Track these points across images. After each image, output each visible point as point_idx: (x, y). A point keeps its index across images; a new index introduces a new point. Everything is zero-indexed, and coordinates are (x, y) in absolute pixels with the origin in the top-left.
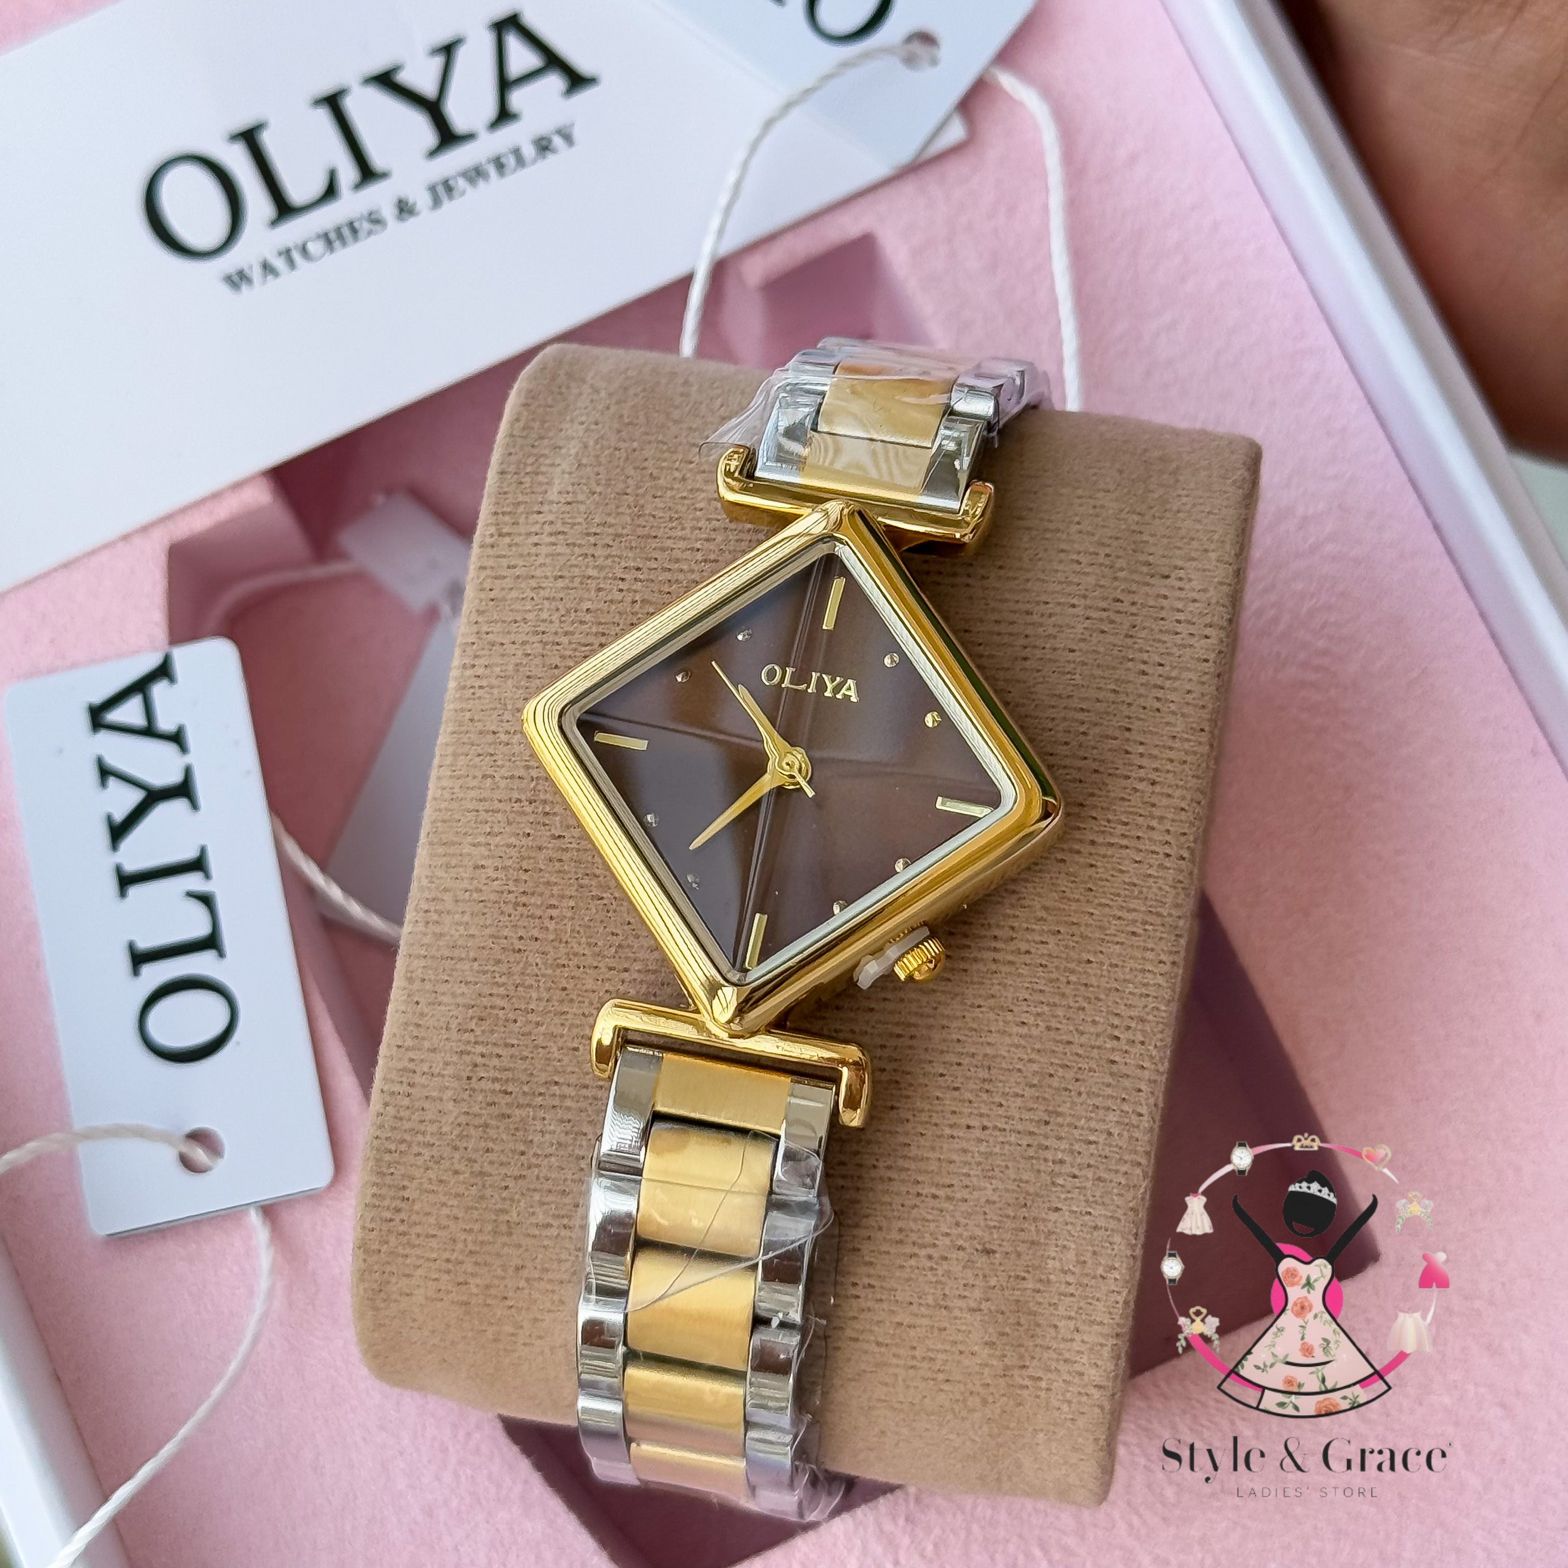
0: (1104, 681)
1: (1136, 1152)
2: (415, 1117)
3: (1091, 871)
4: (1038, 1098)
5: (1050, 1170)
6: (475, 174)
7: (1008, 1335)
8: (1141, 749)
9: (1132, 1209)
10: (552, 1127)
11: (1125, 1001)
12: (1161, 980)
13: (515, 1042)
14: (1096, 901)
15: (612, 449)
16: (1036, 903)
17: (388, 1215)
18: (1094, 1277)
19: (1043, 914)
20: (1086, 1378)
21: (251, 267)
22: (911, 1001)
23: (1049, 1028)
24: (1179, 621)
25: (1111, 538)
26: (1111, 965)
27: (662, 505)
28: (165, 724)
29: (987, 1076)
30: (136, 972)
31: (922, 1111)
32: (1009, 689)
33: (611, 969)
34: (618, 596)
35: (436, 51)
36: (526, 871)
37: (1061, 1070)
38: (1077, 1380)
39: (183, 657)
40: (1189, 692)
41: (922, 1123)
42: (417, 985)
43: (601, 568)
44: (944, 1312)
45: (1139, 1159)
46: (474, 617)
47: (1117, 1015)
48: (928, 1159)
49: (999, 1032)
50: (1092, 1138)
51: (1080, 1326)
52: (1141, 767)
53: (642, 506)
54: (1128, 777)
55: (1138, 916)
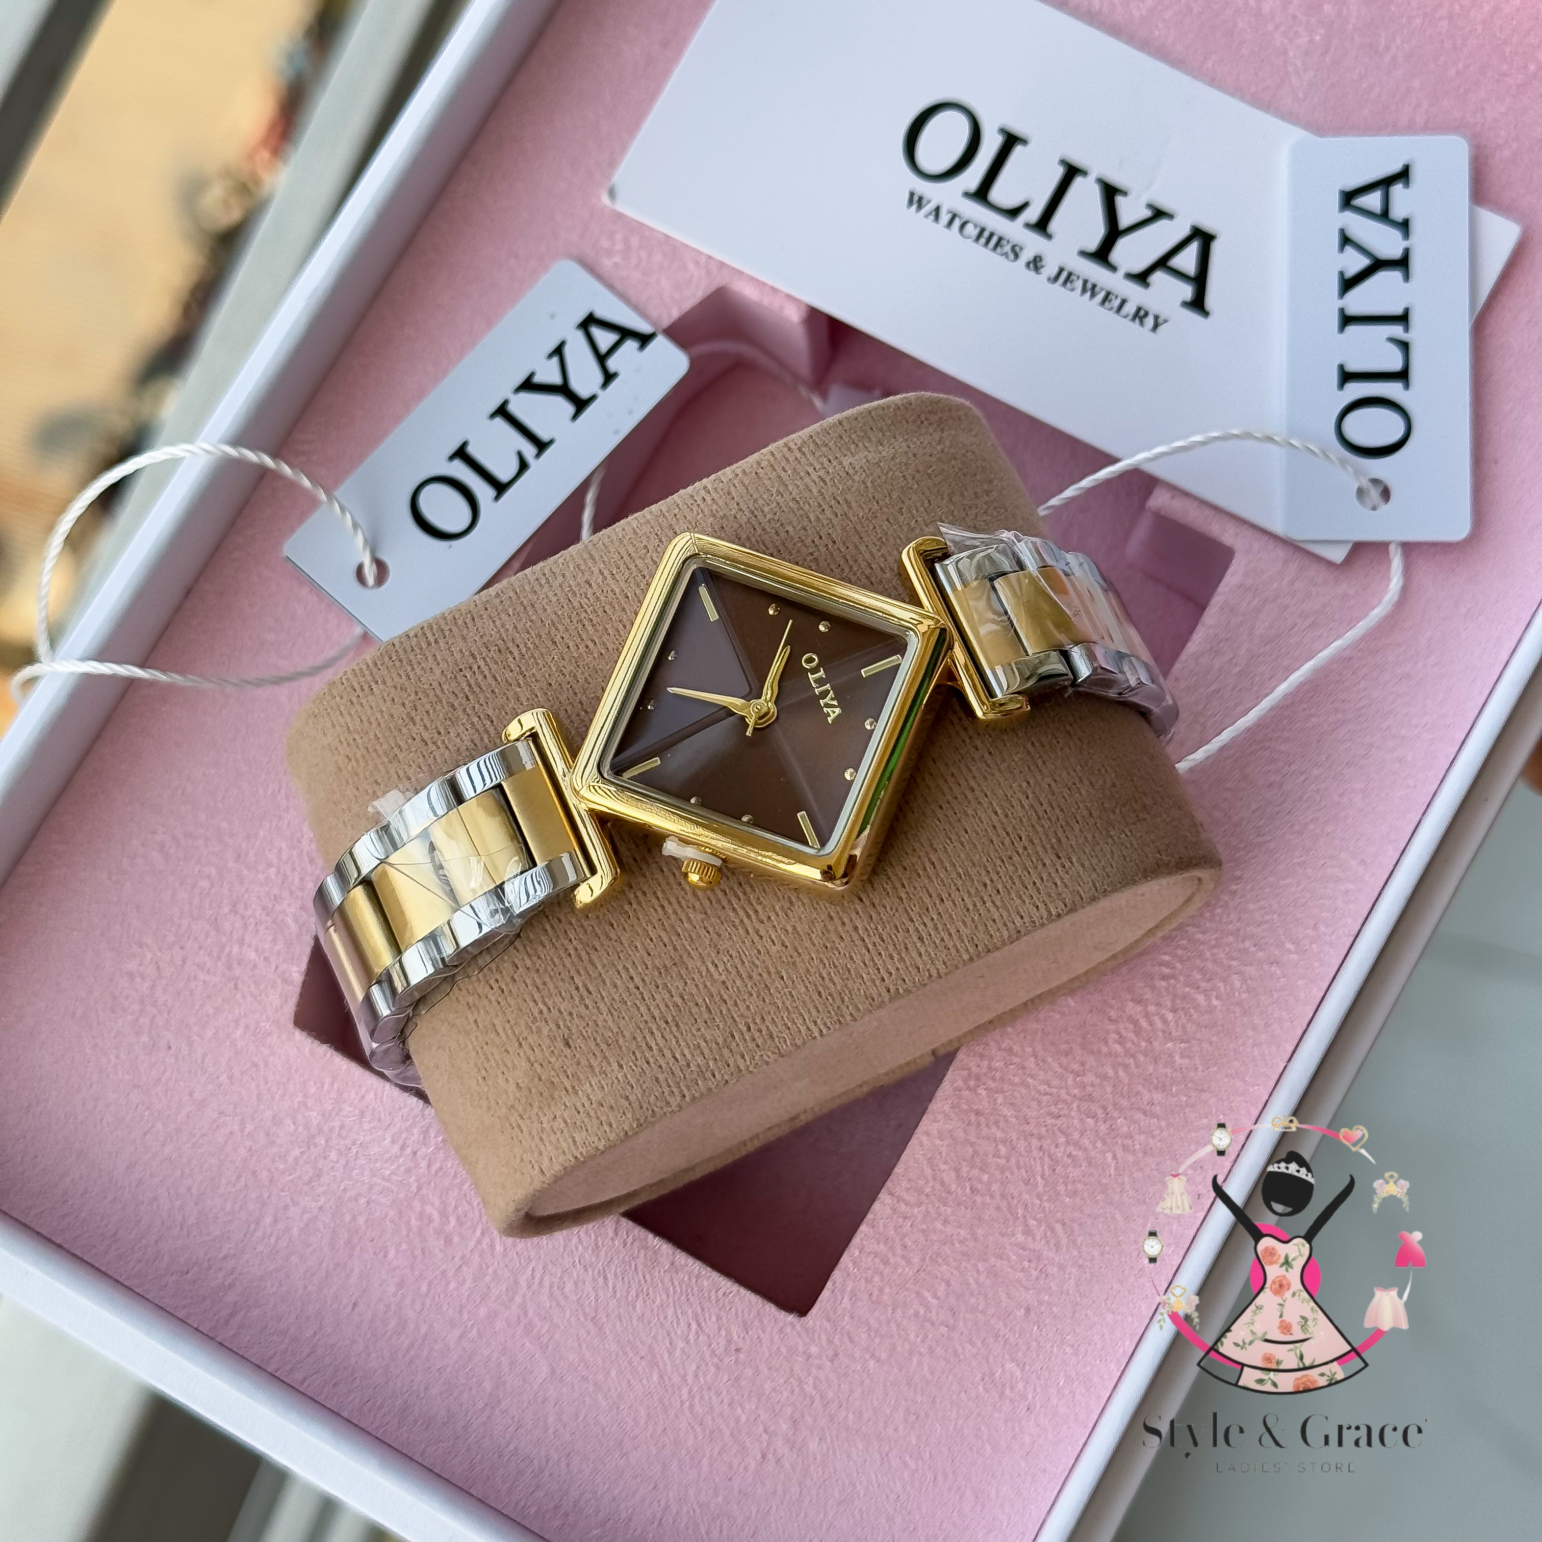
0: (960, 863)
2: (419, 656)
3: (837, 941)
4: (678, 1006)
5: (641, 1045)
6: (1090, 289)
7: (531, 1092)
8: (935, 917)
9: (653, 1111)
10: (464, 738)
11: (775, 1018)
13: (499, 680)
14: (822, 956)
15: (902, 475)
16: (793, 920)
17: (357, 686)
18: (598, 1118)
19: (790, 929)
20: (541, 1159)
21: (929, 202)
23: (724, 983)
24: (1034, 883)
25: (1059, 806)
26: (790, 992)
27: (885, 527)
29: (669, 966)
30: (452, 458)
31: (622, 943)
32: (915, 811)
33: (581, 703)
34: (808, 542)
36: (605, 611)
37: (704, 1008)
38: (536, 1154)
39: (661, 343)
40: (994, 921)
41: (615, 948)
43: (818, 519)
44: (517, 1045)
45: (686, 1092)
47: (763, 1017)
48: (596, 968)
49: (701, 954)
50: (678, 1056)
51: (565, 1131)
52: (925, 924)
53: (876, 517)
54: (912, 921)
55: (832, 989)
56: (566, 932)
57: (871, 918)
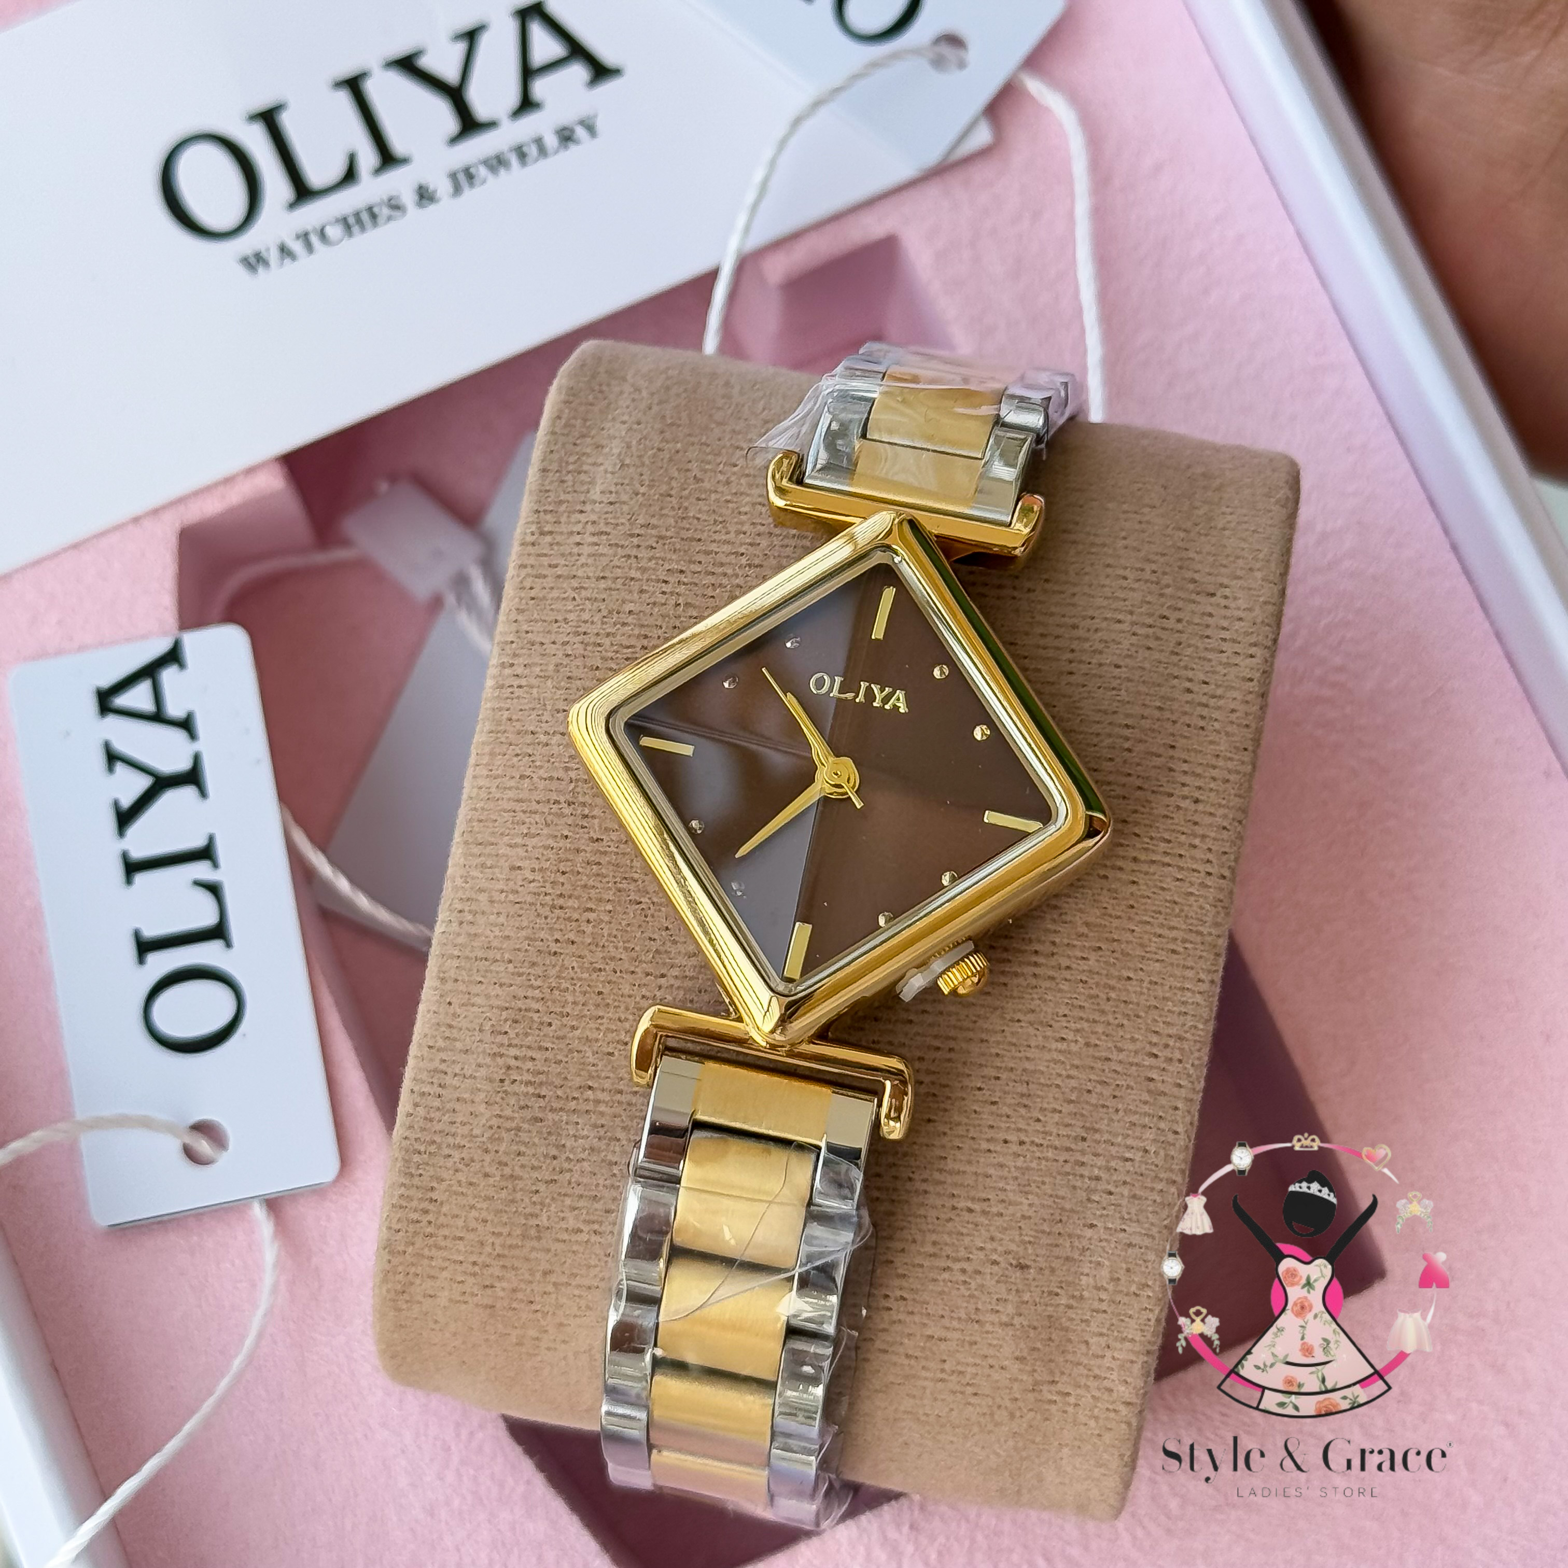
0: (1149, 698)
1: (1172, 1170)
2: (446, 1118)
3: (1134, 888)
4: (1075, 1114)
5: (1086, 1186)
6: (497, 163)
7: (1039, 1349)
8: (1185, 767)
9: (1166, 1227)
10: (585, 1133)
11: (1164, 1019)
12: (1199, 998)
13: (549, 1045)
14: (1137, 918)
15: (655, 450)
16: (1077, 918)
17: (415, 1216)
18: (1127, 1294)
19: (1085, 930)
20: (1115, 1395)
21: (268, 250)
22: (950, 1014)
23: (1087, 1045)
24: (1224, 640)
25: (1157, 554)
26: (1151, 982)
27: (706, 508)
28: (174, 710)
29: (1025, 1091)
30: (141, 960)
31: (959, 1124)
32: (1055, 703)
33: (647, 974)
34: (662, 599)
35: (459, 37)
36: (563, 873)
37: (1098, 1086)
38: (1106, 1396)
39: (193, 642)
40: (1233, 711)
41: (959, 1136)
42: (449, 985)
43: (644, 570)
44: (976, 1326)
46: (513, 616)
47: (1155, 1032)
48: (964, 1172)
49: (1037, 1047)
50: (1128, 1155)
51: (1112, 1343)
52: (1185, 785)
53: (686, 508)
54: (1171, 795)
55: (1179, 934)
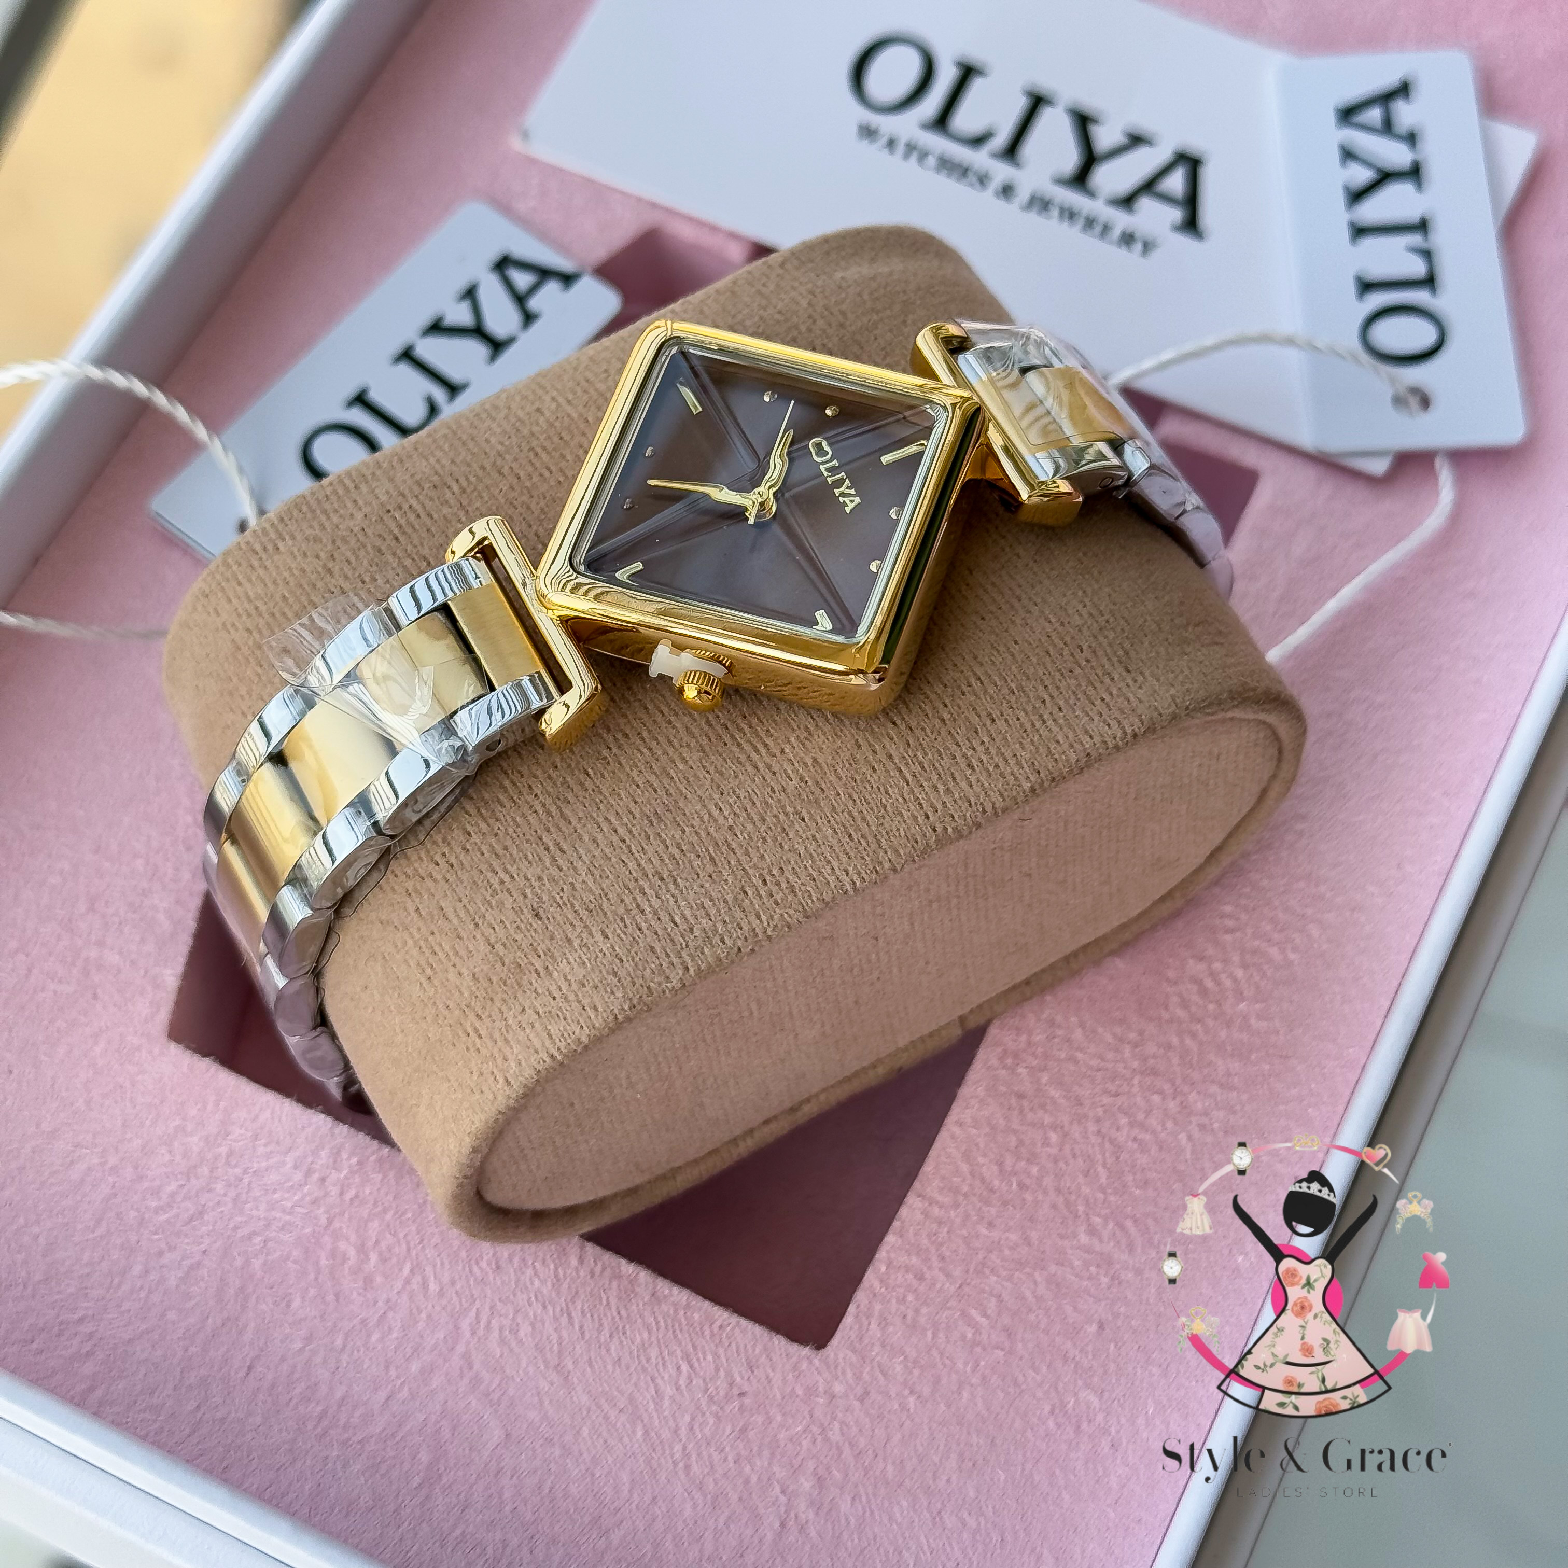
0: (1012, 678)
1: (693, 960)
3: (868, 773)
4: (675, 859)
5: (630, 907)
6: (1070, 214)
7: (492, 982)
8: (986, 739)
9: (649, 987)
11: (796, 867)
14: (850, 791)
15: (902, 290)
16: (813, 751)
17: (258, 548)
18: (579, 1002)
19: (809, 762)
20: (506, 1066)
23: (730, 828)
24: (1103, 700)
25: (1123, 617)
26: (814, 836)
27: (888, 336)
28: (534, 303)
29: (661, 813)
31: (601, 793)
32: (953, 623)
36: (561, 438)
37: (708, 859)
38: (499, 1061)
39: (588, 285)
40: (1058, 742)
41: (593, 799)
42: (429, 440)
44: (472, 926)
45: (690, 964)
47: (781, 868)
48: (570, 822)
49: (700, 797)
50: (677, 919)
51: (537, 1025)
52: (974, 749)
54: (957, 744)
55: (866, 830)
56: (530, 787)
57: (909, 745)
